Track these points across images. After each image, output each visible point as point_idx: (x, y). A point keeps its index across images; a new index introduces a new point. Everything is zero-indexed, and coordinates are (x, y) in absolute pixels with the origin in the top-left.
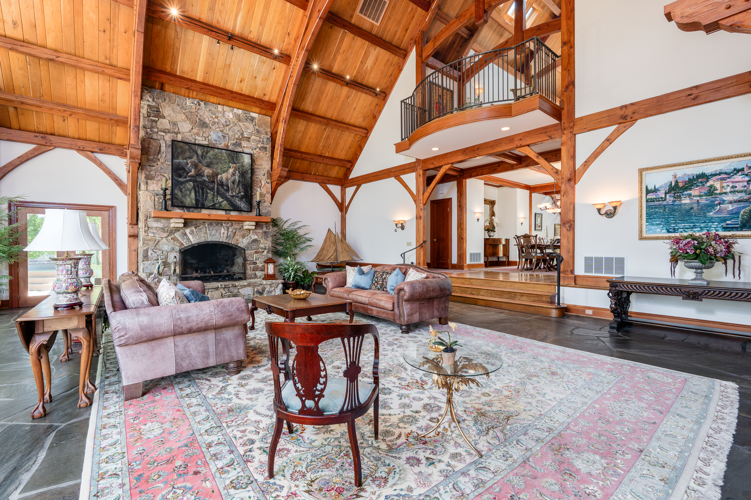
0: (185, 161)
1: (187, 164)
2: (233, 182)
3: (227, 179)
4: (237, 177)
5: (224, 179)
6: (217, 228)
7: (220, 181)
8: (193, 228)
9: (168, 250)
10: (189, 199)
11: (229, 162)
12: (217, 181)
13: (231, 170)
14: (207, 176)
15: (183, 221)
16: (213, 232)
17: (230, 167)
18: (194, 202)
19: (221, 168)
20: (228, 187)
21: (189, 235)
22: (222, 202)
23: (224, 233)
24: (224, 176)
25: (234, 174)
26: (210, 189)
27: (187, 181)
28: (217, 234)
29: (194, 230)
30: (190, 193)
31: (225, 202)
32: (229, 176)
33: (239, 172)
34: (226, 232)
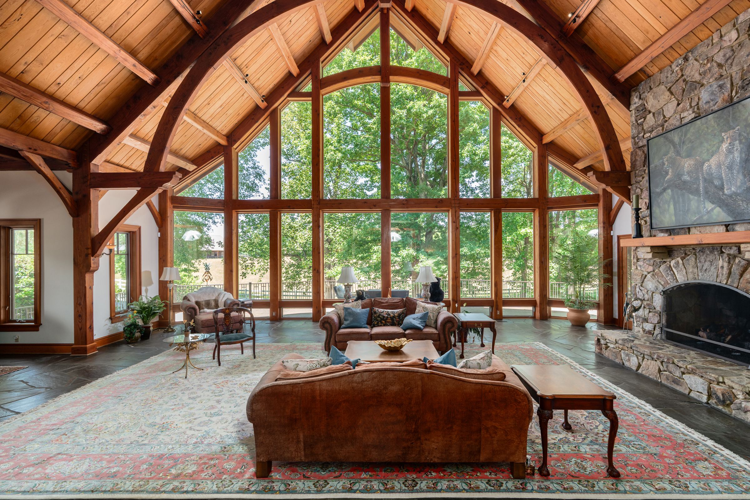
0: (661, 161)
1: (664, 164)
2: (730, 168)
3: (719, 166)
4: (737, 154)
5: (713, 167)
6: (711, 257)
7: (707, 174)
8: (679, 259)
9: (652, 289)
10: (667, 216)
11: (721, 132)
12: (703, 174)
13: (725, 146)
14: (688, 173)
15: (649, 249)
16: (707, 264)
17: (722, 141)
18: (674, 218)
19: (708, 150)
20: (721, 179)
21: (674, 269)
22: (712, 210)
23: (722, 267)
24: (713, 161)
25: (730, 151)
26: (692, 193)
27: (665, 190)
28: (712, 268)
29: (681, 262)
30: (669, 206)
31: (718, 209)
32: (722, 158)
33: (741, 142)
34: (726, 265)
